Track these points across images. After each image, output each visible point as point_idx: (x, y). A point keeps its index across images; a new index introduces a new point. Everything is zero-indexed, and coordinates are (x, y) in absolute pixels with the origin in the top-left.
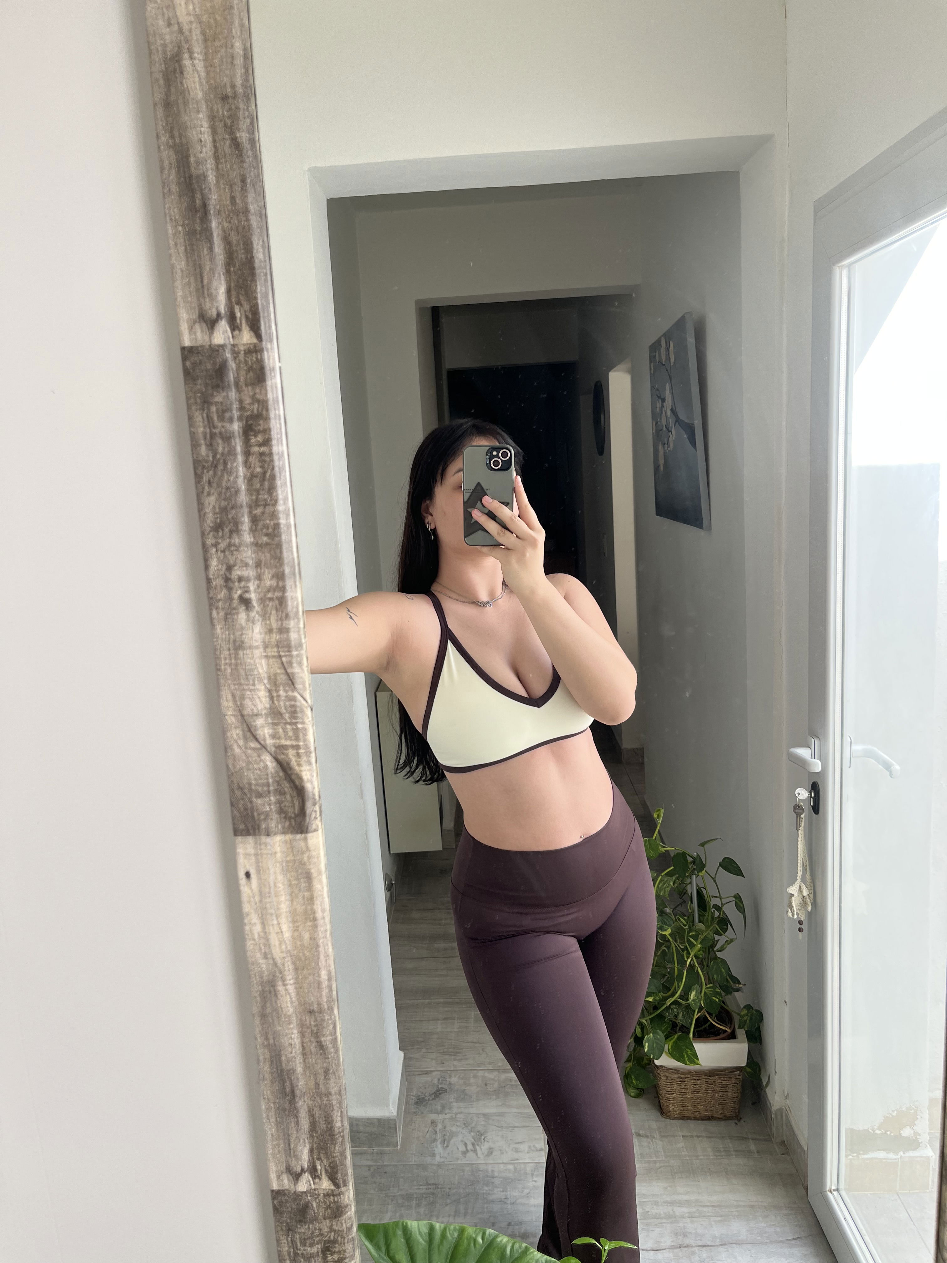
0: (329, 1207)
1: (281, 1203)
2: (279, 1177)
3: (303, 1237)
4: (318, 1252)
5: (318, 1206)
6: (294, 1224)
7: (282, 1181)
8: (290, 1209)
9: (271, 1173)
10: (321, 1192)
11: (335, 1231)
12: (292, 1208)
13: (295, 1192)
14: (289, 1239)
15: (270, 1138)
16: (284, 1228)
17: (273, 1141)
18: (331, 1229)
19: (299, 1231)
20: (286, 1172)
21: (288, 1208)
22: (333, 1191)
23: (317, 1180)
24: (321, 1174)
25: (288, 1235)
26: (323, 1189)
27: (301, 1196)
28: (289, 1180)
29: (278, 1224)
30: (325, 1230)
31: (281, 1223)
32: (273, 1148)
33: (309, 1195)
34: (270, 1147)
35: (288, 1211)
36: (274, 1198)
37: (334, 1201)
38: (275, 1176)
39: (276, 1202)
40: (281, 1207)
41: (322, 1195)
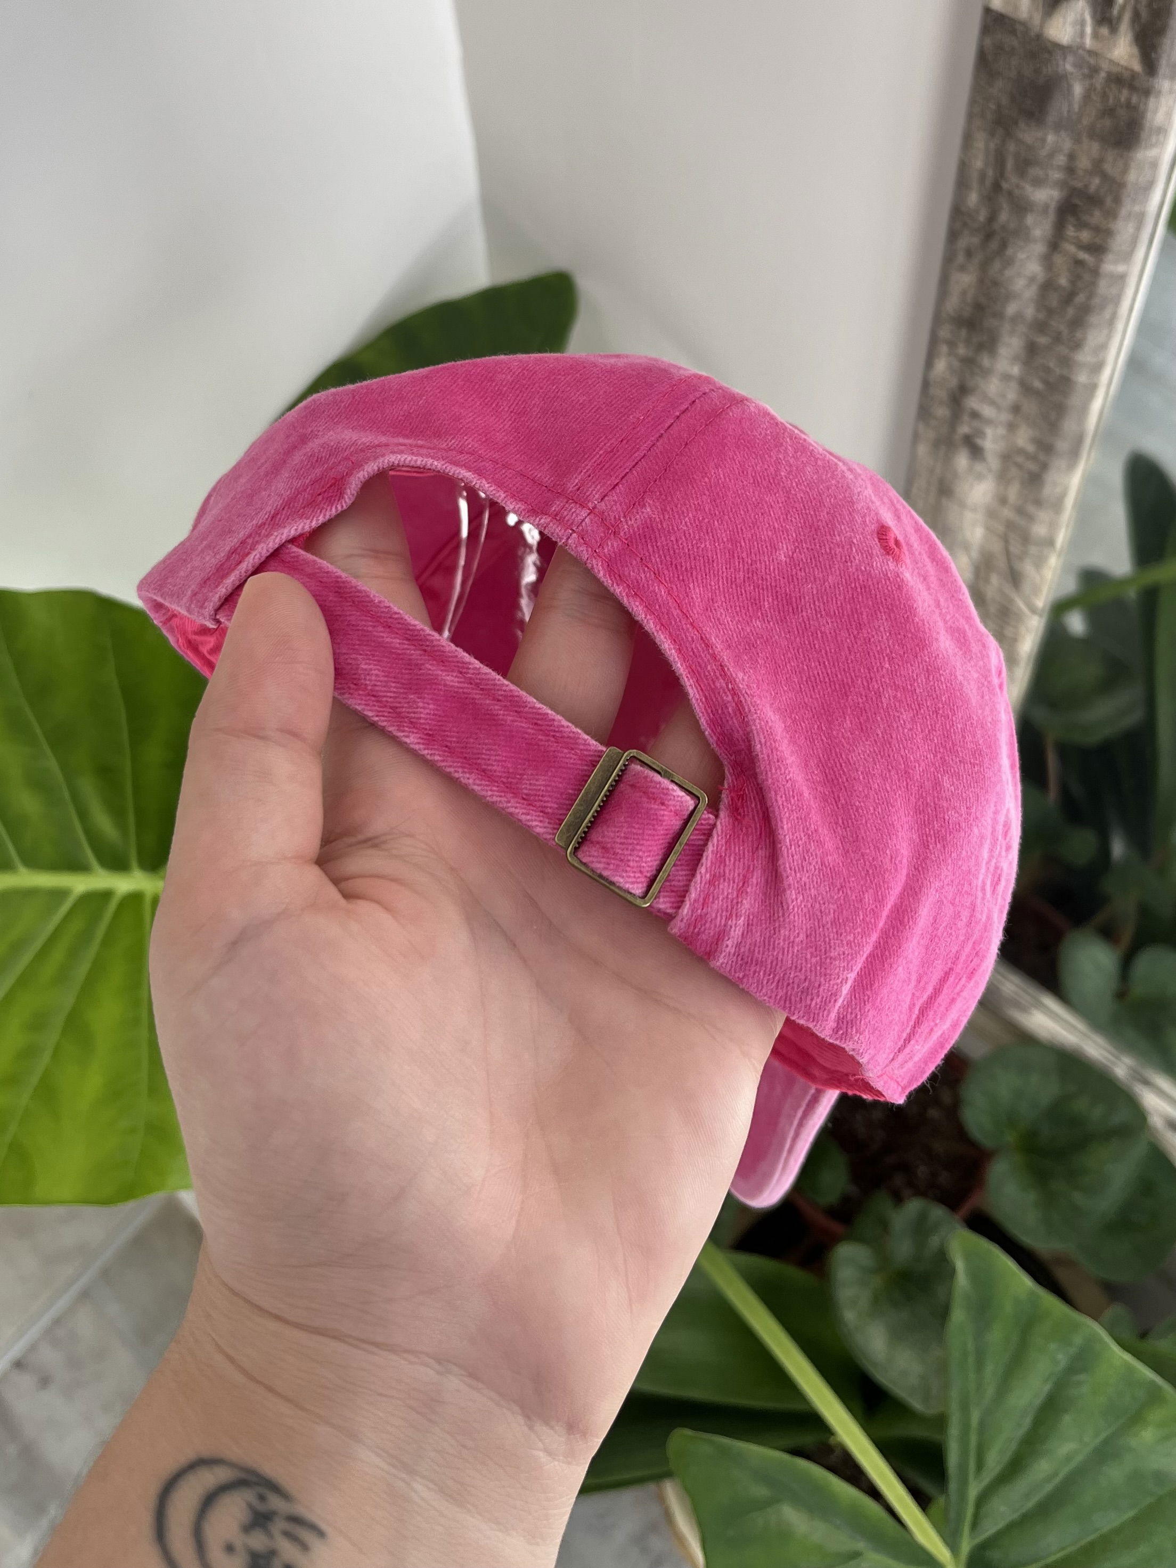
0: (1109, 112)
1: (999, 48)
3: (1024, 155)
4: (1047, 205)
5: (1087, 97)
6: (1014, 113)
8: (1014, 74)
10: (1105, 66)
11: (1104, 176)
12: (1019, 72)
13: (1039, 36)
14: (992, 146)
16: (989, 115)
18: (1097, 168)
19: (1020, 135)
21: (1012, 69)
22: (1134, 76)
23: (1104, 31)
24: (1120, 18)
25: (993, 136)
26: (1111, 61)
27: (1050, 53)
29: (977, 97)
30: (1084, 163)
31: (986, 98)
33: (1070, 59)
35: (1009, 78)
36: (985, 30)
37: (1128, 105)
39: (988, 40)
40: (996, 59)
41: (1103, 74)
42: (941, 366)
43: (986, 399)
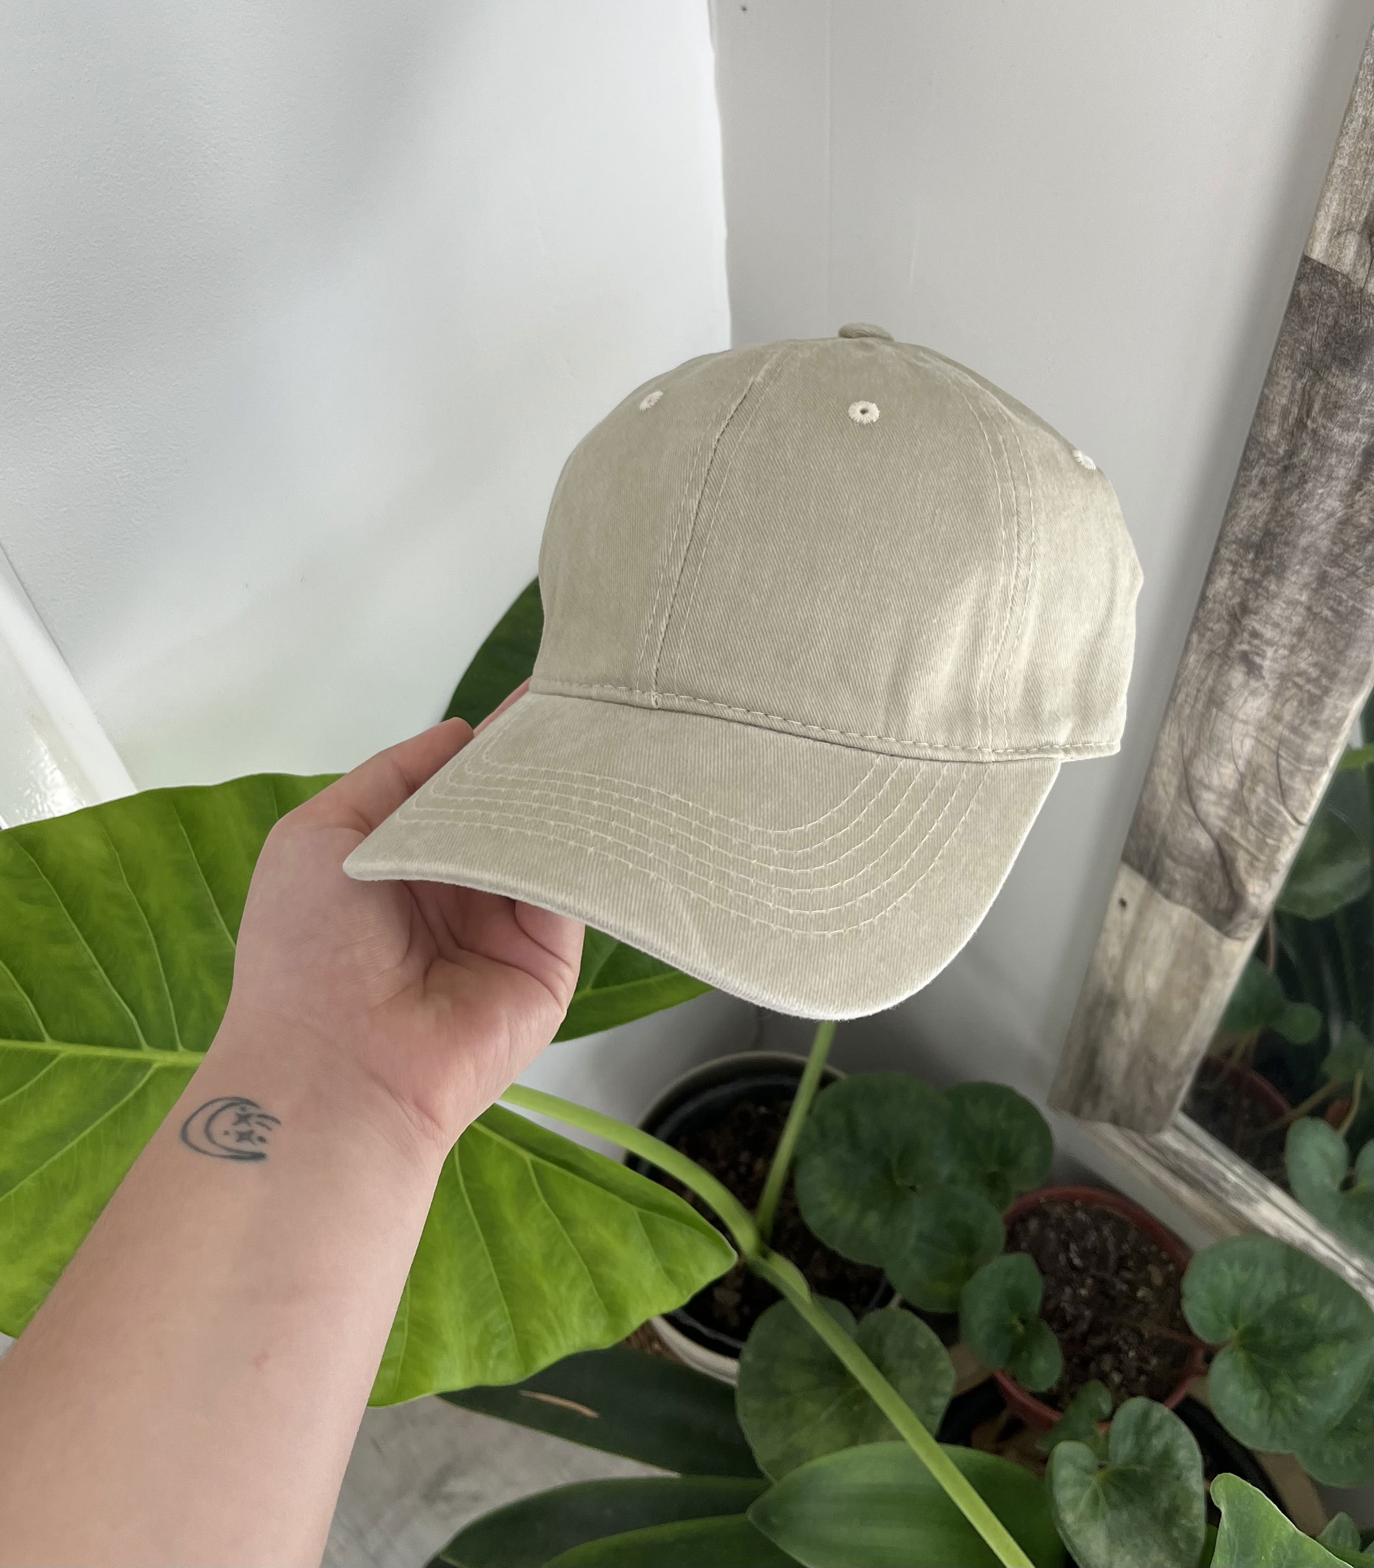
1: (1316, 297)
2: (1337, 234)
3: (1333, 398)
4: (1354, 447)
6: (1328, 359)
7: (1342, 248)
8: (1330, 321)
9: (1322, 213)
12: (1336, 322)
13: (1361, 290)
14: (1299, 385)
15: (1357, 125)
16: (1298, 356)
17: (1361, 137)
19: (1333, 381)
20: (1361, 233)
21: (1327, 317)
25: (1301, 376)
28: (1359, 254)
29: (1286, 337)
31: (1296, 340)
32: (1354, 157)
34: (1347, 150)
35: (1324, 324)
36: (1301, 278)
38: (1328, 227)
39: (1303, 288)
40: (1310, 306)
42: (1221, 583)
43: (1267, 620)
